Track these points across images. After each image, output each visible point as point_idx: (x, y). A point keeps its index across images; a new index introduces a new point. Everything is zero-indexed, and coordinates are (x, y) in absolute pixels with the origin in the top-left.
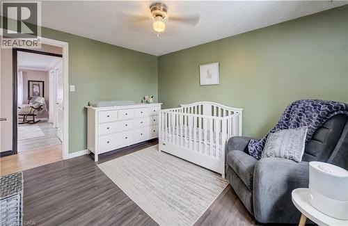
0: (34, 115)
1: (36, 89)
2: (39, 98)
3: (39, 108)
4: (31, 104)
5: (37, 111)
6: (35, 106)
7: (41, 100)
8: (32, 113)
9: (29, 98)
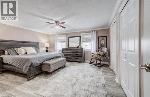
0: (101, 60)
1: (102, 42)
2: (104, 48)
3: (104, 56)
4: (99, 53)
5: (102, 57)
6: (101, 53)
7: (105, 50)
8: (99, 59)
9: (99, 48)
